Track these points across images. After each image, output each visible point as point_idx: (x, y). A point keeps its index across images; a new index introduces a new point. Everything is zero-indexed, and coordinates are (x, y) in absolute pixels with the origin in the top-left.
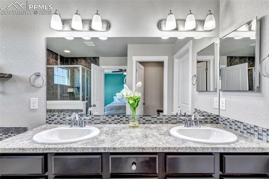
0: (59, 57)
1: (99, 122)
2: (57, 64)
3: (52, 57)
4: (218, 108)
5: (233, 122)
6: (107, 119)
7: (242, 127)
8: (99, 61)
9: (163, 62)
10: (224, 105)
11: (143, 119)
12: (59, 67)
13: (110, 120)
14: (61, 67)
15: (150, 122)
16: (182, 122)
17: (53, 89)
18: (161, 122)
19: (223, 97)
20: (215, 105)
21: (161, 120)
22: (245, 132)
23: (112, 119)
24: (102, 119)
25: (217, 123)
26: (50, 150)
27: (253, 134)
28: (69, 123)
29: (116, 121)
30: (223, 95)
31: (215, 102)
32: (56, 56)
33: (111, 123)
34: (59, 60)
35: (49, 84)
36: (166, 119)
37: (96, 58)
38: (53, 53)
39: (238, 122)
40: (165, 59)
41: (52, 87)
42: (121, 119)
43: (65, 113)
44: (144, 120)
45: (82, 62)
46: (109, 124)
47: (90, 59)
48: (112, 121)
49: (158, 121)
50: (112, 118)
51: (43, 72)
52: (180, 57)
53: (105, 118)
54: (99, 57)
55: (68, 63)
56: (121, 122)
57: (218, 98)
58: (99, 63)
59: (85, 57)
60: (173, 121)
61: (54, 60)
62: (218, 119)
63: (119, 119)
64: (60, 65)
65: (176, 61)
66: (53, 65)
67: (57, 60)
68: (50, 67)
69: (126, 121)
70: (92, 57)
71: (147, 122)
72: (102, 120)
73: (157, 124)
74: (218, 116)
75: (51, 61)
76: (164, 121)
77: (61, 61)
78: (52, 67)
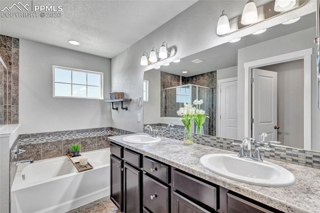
0: (181, 78)
2: (179, 85)
3: (175, 79)
8: (216, 75)
11: (203, 139)
12: (181, 87)
14: (182, 87)
15: (209, 144)
17: (175, 107)
18: (221, 146)
21: (221, 144)
32: (178, 78)
34: (181, 81)
35: (172, 103)
36: (227, 143)
37: (213, 72)
38: (175, 76)
41: (174, 105)
43: (178, 129)
44: (204, 141)
45: (200, 79)
47: (208, 75)
49: (219, 145)
54: (216, 71)
55: (189, 82)
58: (216, 77)
59: (203, 74)
60: (236, 148)
61: (176, 82)
64: (182, 85)
66: (175, 86)
67: (179, 82)
68: (172, 89)
70: (209, 73)
71: (206, 143)
73: (217, 148)
75: (173, 83)
76: (225, 145)
77: (183, 81)
78: (174, 88)
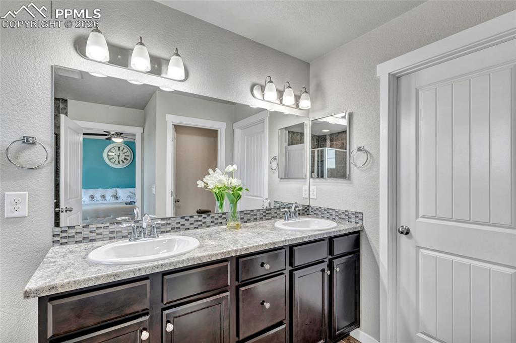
1: (170, 229)
4: (308, 197)
5: (325, 210)
6: (183, 222)
7: (334, 213)
9: (217, 131)
10: (315, 193)
13: (187, 224)
16: (276, 217)
18: (255, 219)
19: (314, 185)
20: (304, 194)
21: (255, 217)
22: (337, 218)
23: (191, 222)
24: (175, 224)
25: (308, 214)
26: (164, 267)
27: (344, 219)
28: (110, 238)
29: (196, 225)
30: (314, 182)
31: (304, 191)
33: (188, 229)
36: (261, 214)
39: (330, 209)
40: (220, 126)
42: (204, 220)
46: (186, 229)
48: (191, 224)
50: (191, 219)
51: (45, 136)
52: (243, 128)
53: (178, 221)
54: (67, 100)
56: (204, 225)
57: (308, 186)
62: (308, 209)
63: (201, 221)
65: (238, 132)
69: (212, 222)
72: (173, 225)
73: (251, 222)
74: (308, 206)
76: (258, 217)
